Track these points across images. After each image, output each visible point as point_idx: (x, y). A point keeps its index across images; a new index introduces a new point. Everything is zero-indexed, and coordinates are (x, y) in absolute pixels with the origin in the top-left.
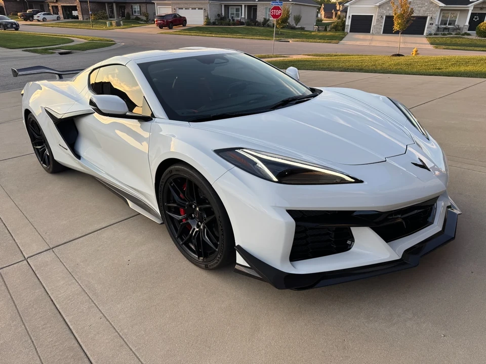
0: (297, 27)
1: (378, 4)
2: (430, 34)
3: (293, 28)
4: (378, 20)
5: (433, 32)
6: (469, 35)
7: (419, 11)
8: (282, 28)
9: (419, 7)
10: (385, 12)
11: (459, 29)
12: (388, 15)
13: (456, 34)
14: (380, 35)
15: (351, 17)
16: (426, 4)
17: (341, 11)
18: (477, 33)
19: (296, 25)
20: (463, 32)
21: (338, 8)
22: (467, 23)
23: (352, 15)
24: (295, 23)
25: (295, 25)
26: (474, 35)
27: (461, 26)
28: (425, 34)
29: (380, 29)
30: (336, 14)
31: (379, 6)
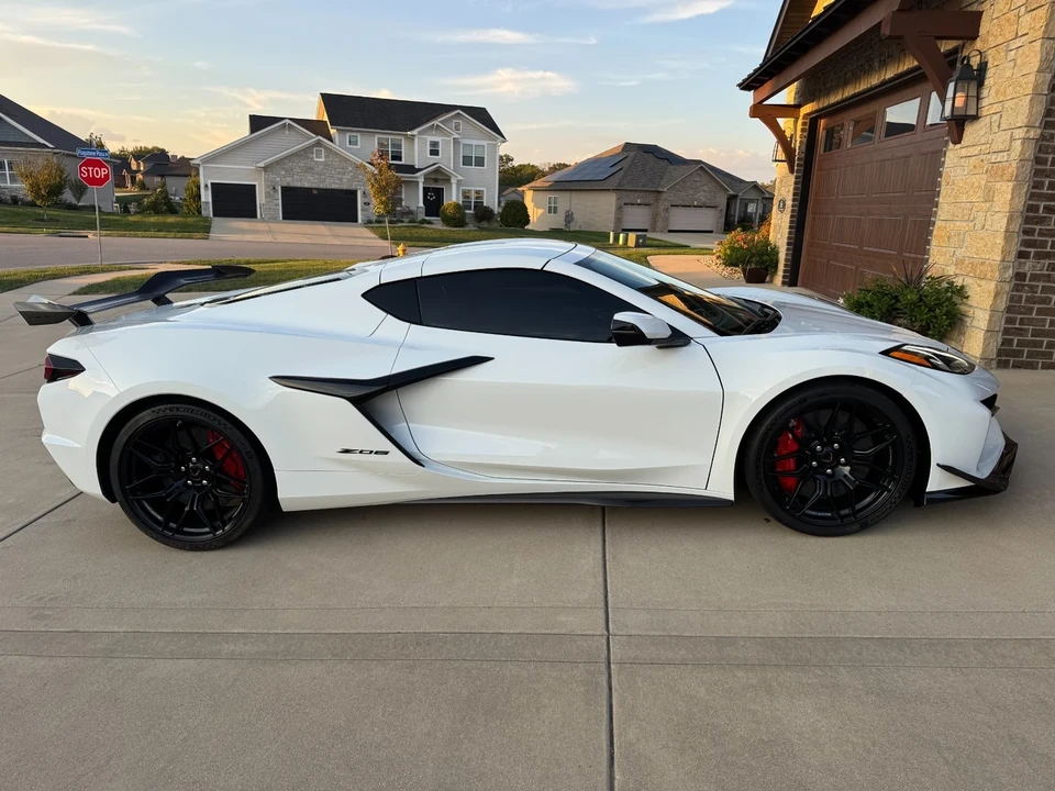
0: (80, 204)
1: (262, 165)
2: (370, 222)
3: (71, 207)
4: (268, 195)
5: (374, 218)
6: (429, 222)
7: (341, 180)
8: (48, 206)
9: (339, 173)
10: (278, 179)
11: (410, 213)
12: (285, 185)
13: (410, 222)
14: (279, 222)
15: (209, 186)
16: (350, 169)
17: (144, 174)
18: (443, 220)
19: (79, 200)
20: (420, 219)
21: (134, 167)
22: (421, 204)
23: (212, 184)
24: (74, 196)
25: (74, 201)
26: (438, 224)
27: (413, 208)
28: (360, 221)
29: (276, 211)
30: (133, 179)
31: (265, 168)
